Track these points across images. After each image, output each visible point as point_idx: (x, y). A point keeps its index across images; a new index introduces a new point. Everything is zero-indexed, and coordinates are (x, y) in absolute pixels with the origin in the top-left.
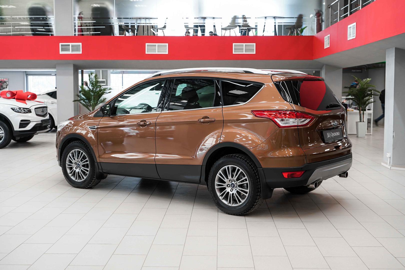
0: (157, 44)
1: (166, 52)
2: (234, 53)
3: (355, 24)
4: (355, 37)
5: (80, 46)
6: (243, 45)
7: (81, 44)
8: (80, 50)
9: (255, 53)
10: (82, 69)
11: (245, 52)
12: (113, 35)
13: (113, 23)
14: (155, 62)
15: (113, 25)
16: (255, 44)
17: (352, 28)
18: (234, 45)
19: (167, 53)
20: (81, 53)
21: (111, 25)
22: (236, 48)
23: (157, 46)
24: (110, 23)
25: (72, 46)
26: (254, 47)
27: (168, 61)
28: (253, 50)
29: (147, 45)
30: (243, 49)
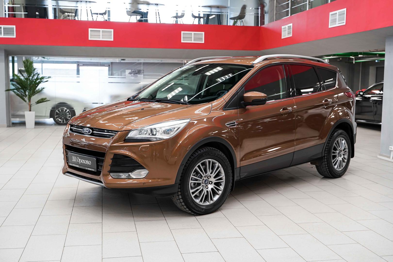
0: (101, 30)
1: (111, 38)
2: (182, 41)
3: (345, 9)
4: (345, 24)
5: (13, 29)
6: (192, 33)
7: (14, 27)
8: (14, 34)
9: (203, 42)
10: (13, 56)
11: (194, 41)
12: (48, 18)
13: (47, 5)
14: (99, 49)
15: (47, 8)
16: (203, 33)
17: (337, 15)
18: (183, 33)
19: (112, 40)
20: (15, 37)
21: (46, 8)
22: (184, 36)
23: (101, 32)
24: (45, 5)
25: (4, 29)
26: (202, 36)
27: (113, 48)
28: (202, 39)
29: (91, 30)
30: (192, 38)
